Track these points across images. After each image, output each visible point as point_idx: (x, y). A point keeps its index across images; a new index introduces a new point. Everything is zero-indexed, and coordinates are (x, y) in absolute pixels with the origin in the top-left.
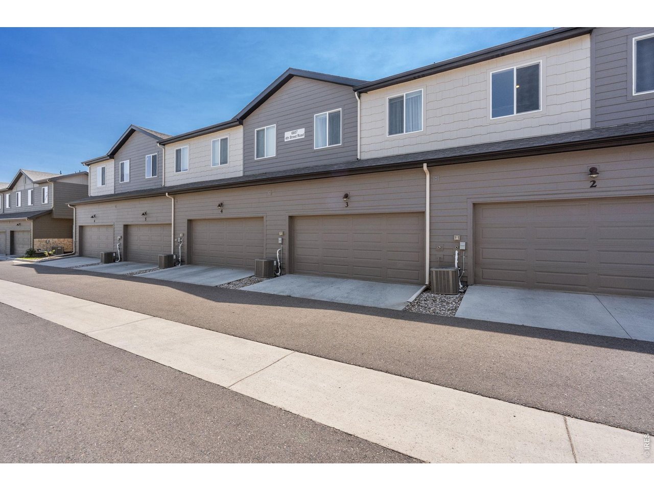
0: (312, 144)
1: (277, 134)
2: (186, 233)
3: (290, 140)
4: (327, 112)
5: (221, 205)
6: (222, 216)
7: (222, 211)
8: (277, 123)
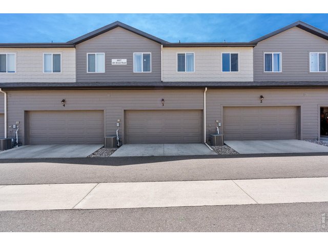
0: (132, 69)
1: (106, 59)
2: (23, 120)
3: (115, 64)
4: (142, 53)
5: (64, 101)
6: (65, 109)
7: (64, 105)
8: (106, 52)
